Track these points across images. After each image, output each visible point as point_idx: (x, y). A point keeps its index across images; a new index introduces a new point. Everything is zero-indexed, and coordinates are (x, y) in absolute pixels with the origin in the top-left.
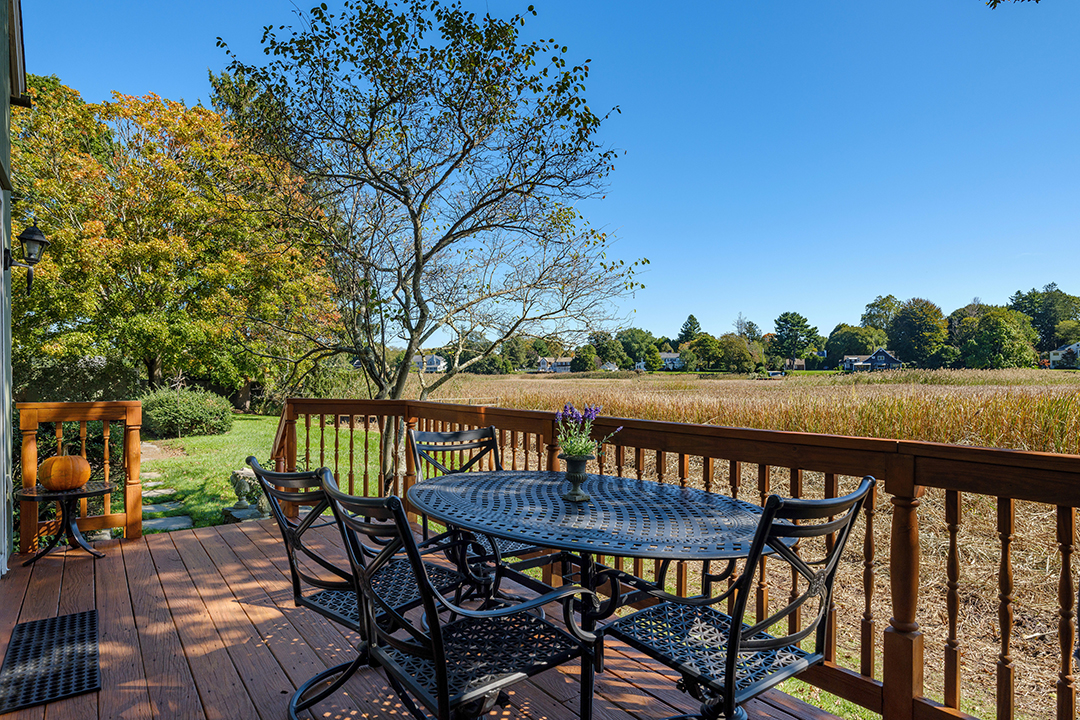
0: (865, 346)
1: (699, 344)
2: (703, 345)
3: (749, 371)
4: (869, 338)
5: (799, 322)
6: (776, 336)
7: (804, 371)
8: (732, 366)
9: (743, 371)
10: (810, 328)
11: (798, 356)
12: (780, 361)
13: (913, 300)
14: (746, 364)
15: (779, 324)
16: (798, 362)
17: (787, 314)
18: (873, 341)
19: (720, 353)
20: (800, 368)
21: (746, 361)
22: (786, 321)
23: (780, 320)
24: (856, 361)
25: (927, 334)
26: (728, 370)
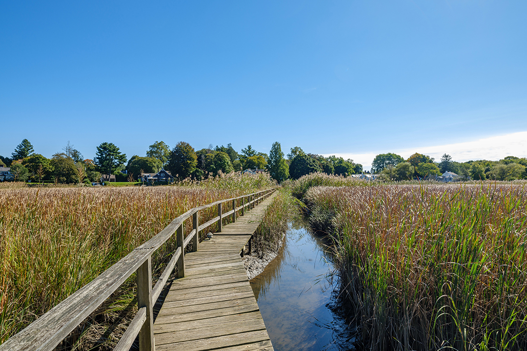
0: (152, 168)
1: (31, 161)
2: (35, 162)
3: (76, 182)
4: (154, 164)
5: (114, 150)
6: (98, 158)
7: (115, 183)
8: (61, 178)
9: (72, 182)
10: (121, 154)
11: (112, 172)
12: (99, 176)
13: (181, 142)
14: (73, 177)
15: (99, 150)
16: (112, 176)
17: (105, 144)
18: (156, 165)
19: (51, 168)
20: (112, 180)
21: (75, 174)
22: (105, 148)
23: (101, 147)
24: (148, 176)
25: (189, 162)
26: (60, 181)
